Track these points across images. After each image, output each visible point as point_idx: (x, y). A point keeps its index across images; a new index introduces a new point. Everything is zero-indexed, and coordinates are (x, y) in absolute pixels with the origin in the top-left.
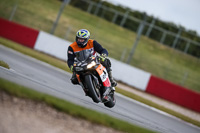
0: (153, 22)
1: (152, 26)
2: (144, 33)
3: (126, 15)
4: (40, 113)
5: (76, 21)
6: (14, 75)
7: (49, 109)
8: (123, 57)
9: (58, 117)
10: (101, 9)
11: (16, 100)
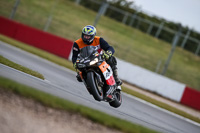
0: (189, 33)
1: (187, 37)
2: (179, 44)
3: (161, 26)
4: (75, 124)
5: (111, 32)
6: (49, 86)
7: (84, 120)
8: (158, 68)
9: (92, 128)
10: (136, 21)
11: (50, 111)
